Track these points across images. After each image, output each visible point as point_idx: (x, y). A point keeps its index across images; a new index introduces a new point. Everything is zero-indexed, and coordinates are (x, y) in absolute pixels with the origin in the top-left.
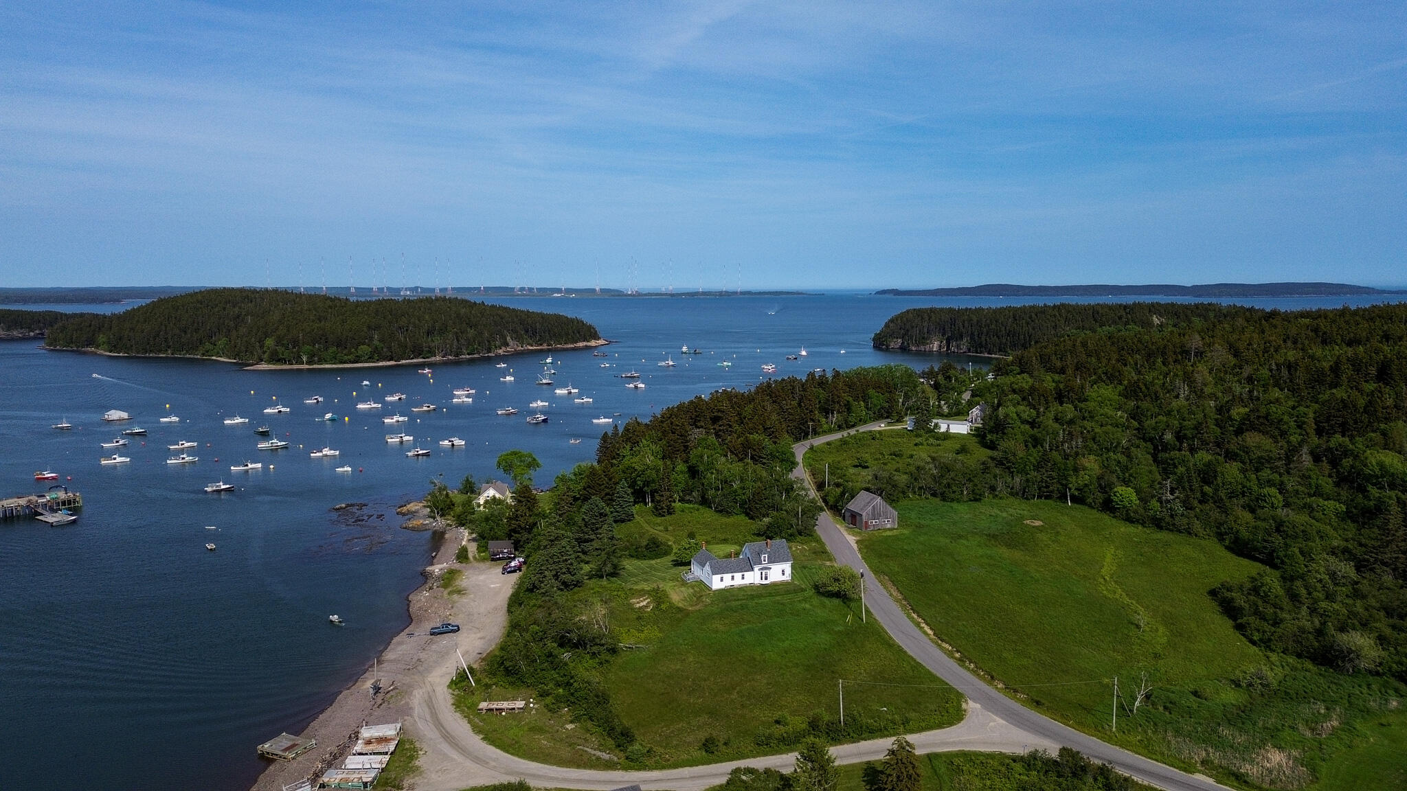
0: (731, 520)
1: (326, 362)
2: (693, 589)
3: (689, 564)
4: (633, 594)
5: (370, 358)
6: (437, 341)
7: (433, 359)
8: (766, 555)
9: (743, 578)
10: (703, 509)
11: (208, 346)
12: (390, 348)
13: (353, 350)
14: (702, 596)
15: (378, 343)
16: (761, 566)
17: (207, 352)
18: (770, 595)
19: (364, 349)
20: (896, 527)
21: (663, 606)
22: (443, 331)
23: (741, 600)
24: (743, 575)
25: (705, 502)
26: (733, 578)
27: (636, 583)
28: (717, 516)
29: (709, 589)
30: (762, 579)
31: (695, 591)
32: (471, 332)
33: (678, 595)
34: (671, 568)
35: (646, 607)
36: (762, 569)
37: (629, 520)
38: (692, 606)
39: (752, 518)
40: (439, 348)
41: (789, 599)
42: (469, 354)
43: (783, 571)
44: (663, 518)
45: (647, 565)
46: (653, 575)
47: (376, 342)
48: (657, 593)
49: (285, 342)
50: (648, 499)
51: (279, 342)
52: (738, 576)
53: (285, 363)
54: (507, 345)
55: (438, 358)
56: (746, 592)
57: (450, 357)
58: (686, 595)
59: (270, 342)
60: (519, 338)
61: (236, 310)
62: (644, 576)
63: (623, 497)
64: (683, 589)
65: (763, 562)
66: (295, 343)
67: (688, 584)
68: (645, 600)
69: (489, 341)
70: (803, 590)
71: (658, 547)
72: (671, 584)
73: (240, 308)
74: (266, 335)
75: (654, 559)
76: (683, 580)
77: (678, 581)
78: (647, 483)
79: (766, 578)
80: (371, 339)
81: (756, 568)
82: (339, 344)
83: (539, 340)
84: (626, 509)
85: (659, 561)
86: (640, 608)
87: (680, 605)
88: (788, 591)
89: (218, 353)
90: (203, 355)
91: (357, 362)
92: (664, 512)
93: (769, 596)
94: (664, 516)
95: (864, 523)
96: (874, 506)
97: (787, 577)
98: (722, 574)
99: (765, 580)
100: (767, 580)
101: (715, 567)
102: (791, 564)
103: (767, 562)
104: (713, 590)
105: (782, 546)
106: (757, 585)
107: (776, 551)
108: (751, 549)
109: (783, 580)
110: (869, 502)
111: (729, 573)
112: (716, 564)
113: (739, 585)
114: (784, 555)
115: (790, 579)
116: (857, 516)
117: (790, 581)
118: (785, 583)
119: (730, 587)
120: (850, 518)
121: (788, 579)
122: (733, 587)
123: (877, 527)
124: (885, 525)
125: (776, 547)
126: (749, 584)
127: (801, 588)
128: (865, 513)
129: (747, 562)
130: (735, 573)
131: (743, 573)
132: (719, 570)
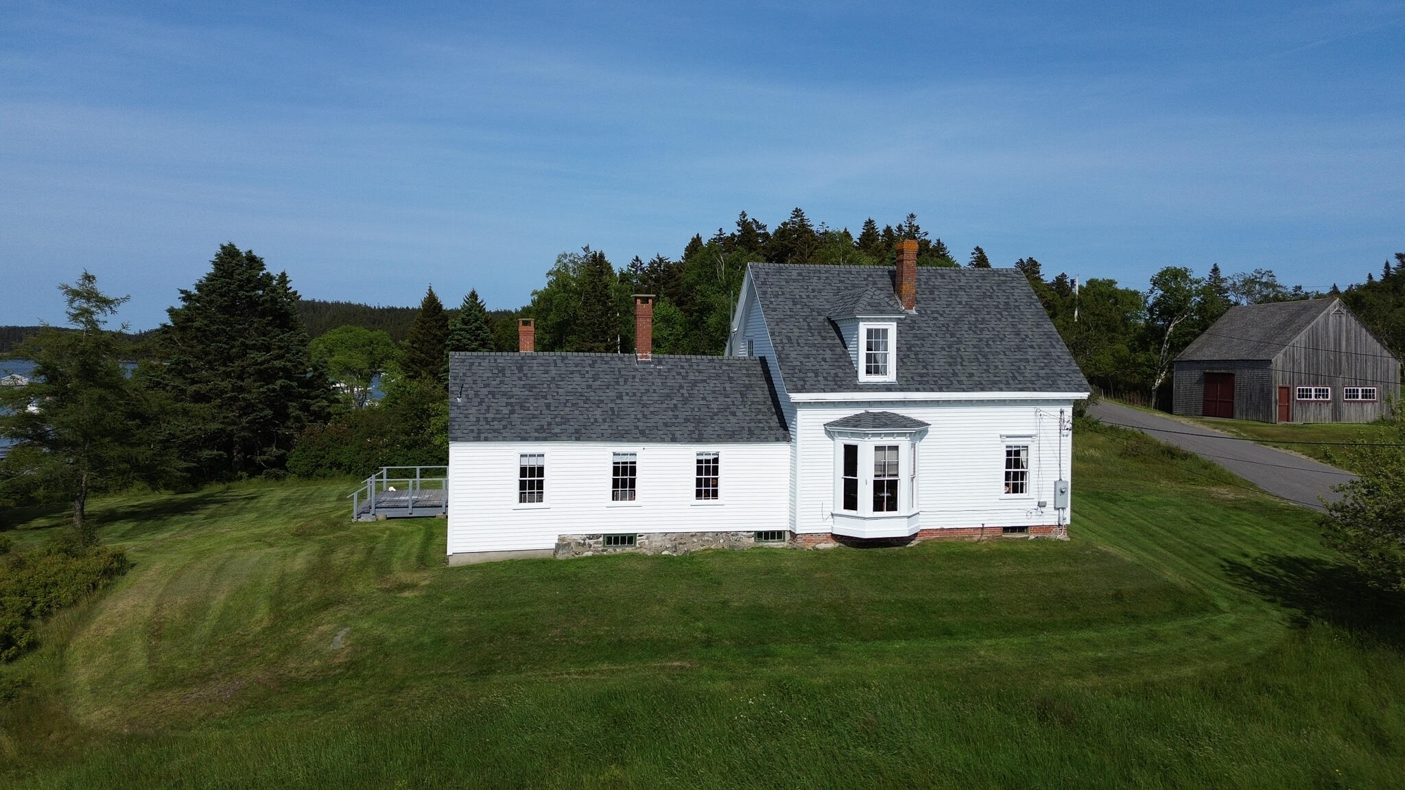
8: (892, 328)
9: (707, 489)
16: (842, 403)
18: (920, 622)
23: (660, 650)
24: (708, 468)
26: (624, 479)
30: (851, 502)
36: (857, 423)
38: (163, 683)
41: (1101, 667)
43: (1014, 459)
52: (665, 463)
56: (714, 585)
58: (219, 598)
65: (863, 377)
70: (1186, 606)
79: (886, 496)
87: (86, 672)
88: (1062, 601)
93: (908, 632)
95: (1276, 395)
96: (1314, 332)
97: (1042, 505)
98: (524, 439)
99: (878, 506)
100: (893, 506)
101: (484, 391)
102: (1069, 411)
103: (891, 376)
104: (452, 562)
105: (1002, 300)
106: (822, 546)
107: (957, 321)
108: (777, 296)
109: (1022, 529)
110: (1283, 327)
111: (589, 439)
112: (502, 371)
113: (681, 538)
114: (1019, 348)
115: (1068, 522)
116: (1238, 373)
117: (1062, 536)
118: (1022, 547)
119: (600, 547)
120: (1199, 392)
121: (1049, 518)
122: (629, 549)
123: (1327, 412)
124: (1358, 407)
125: (965, 299)
126: (760, 535)
127: (1170, 591)
128: (1280, 355)
129: (749, 387)
130: (635, 440)
131: (709, 449)
132: (512, 412)
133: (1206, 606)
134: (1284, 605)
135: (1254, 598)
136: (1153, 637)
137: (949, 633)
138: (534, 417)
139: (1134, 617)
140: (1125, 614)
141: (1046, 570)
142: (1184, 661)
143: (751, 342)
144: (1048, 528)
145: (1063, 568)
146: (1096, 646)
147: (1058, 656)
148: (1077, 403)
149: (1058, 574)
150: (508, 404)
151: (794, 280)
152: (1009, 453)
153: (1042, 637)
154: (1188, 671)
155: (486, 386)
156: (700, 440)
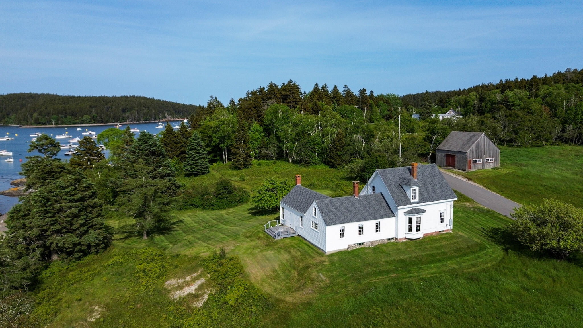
0: (311, 169)
1: (65, 123)
2: (289, 252)
3: (275, 210)
4: (176, 267)
5: (89, 122)
6: (127, 114)
7: (125, 123)
8: (417, 188)
9: (378, 230)
10: (278, 163)
11: (6, 119)
12: (101, 117)
13: (80, 117)
14: (308, 267)
15: (94, 114)
16: (408, 207)
17: (6, 122)
18: (434, 259)
19: (86, 117)
20: (499, 166)
21: (231, 297)
22: (131, 109)
23: (388, 272)
24: (378, 225)
25: (281, 156)
26: (361, 230)
27: (190, 244)
28: (295, 167)
29: (321, 252)
30: (410, 230)
31: (293, 257)
32: (145, 111)
33: (262, 267)
34: (248, 218)
35: (195, 297)
36: (411, 212)
37: (203, 174)
38: (292, 290)
39: (333, 166)
40: (128, 118)
41: (473, 266)
42: (144, 121)
43: (441, 215)
44: (239, 171)
45: (215, 217)
46: (220, 230)
47: (93, 114)
48: (220, 265)
49: (43, 114)
50: (225, 157)
51: (40, 114)
52: (369, 225)
53: (43, 125)
54: (165, 118)
55: (128, 122)
56: (389, 255)
57: (134, 122)
58: (277, 267)
59: (35, 115)
60: (172, 115)
61: (24, 102)
62: (207, 233)
63: (195, 149)
64: (270, 253)
65: (412, 201)
66: (48, 114)
67: (276, 243)
68: (194, 280)
69: (155, 114)
70: (481, 248)
71: (230, 192)
72: (247, 244)
73: (26, 101)
74: (35, 111)
75: (225, 209)
76: (268, 237)
77: (259, 238)
78: (223, 139)
79: (418, 229)
80: (91, 113)
81: (401, 211)
82: (73, 114)
83: (182, 116)
84: (199, 161)
85: (231, 210)
86: (182, 301)
87: (267, 289)
88: (458, 250)
89: (12, 122)
90: (4, 124)
91: (82, 123)
92: (240, 165)
93: (432, 262)
94: (240, 169)
95: (468, 162)
96: (478, 143)
97: (447, 225)
98: (341, 223)
99: (417, 231)
100: (419, 231)
101: (327, 211)
102: (452, 202)
103: (417, 200)
104: (327, 254)
105: (434, 174)
106: (403, 241)
107: (426, 181)
108: (386, 179)
109: (442, 231)
110: (469, 140)
111: (354, 222)
112: (328, 204)
113: (372, 242)
114: (441, 188)
115: (452, 228)
116: (456, 155)
117: (451, 232)
118: (444, 236)
119: (356, 246)
120: (444, 159)
121: (448, 228)
122: (362, 246)
123: (481, 166)
124: (489, 164)
125: (426, 175)
126: (389, 239)
127: (477, 244)
128: (469, 151)
129: (381, 202)
130: (363, 221)
131: (378, 221)
132: (335, 216)
133: (485, 248)
134: (500, 245)
135: (493, 243)
136: (479, 257)
137: (440, 261)
138: (340, 217)
139: (473, 252)
140: (471, 251)
141: (452, 242)
142: (487, 263)
143: (374, 188)
144: (448, 230)
145: (455, 241)
146: (470, 261)
147: (464, 264)
148: (454, 201)
149: (455, 243)
150: (333, 214)
151: (389, 174)
152: (440, 214)
153: (458, 259)
154: (489, 265)
155: (327, 209)
156: (376, 219)
